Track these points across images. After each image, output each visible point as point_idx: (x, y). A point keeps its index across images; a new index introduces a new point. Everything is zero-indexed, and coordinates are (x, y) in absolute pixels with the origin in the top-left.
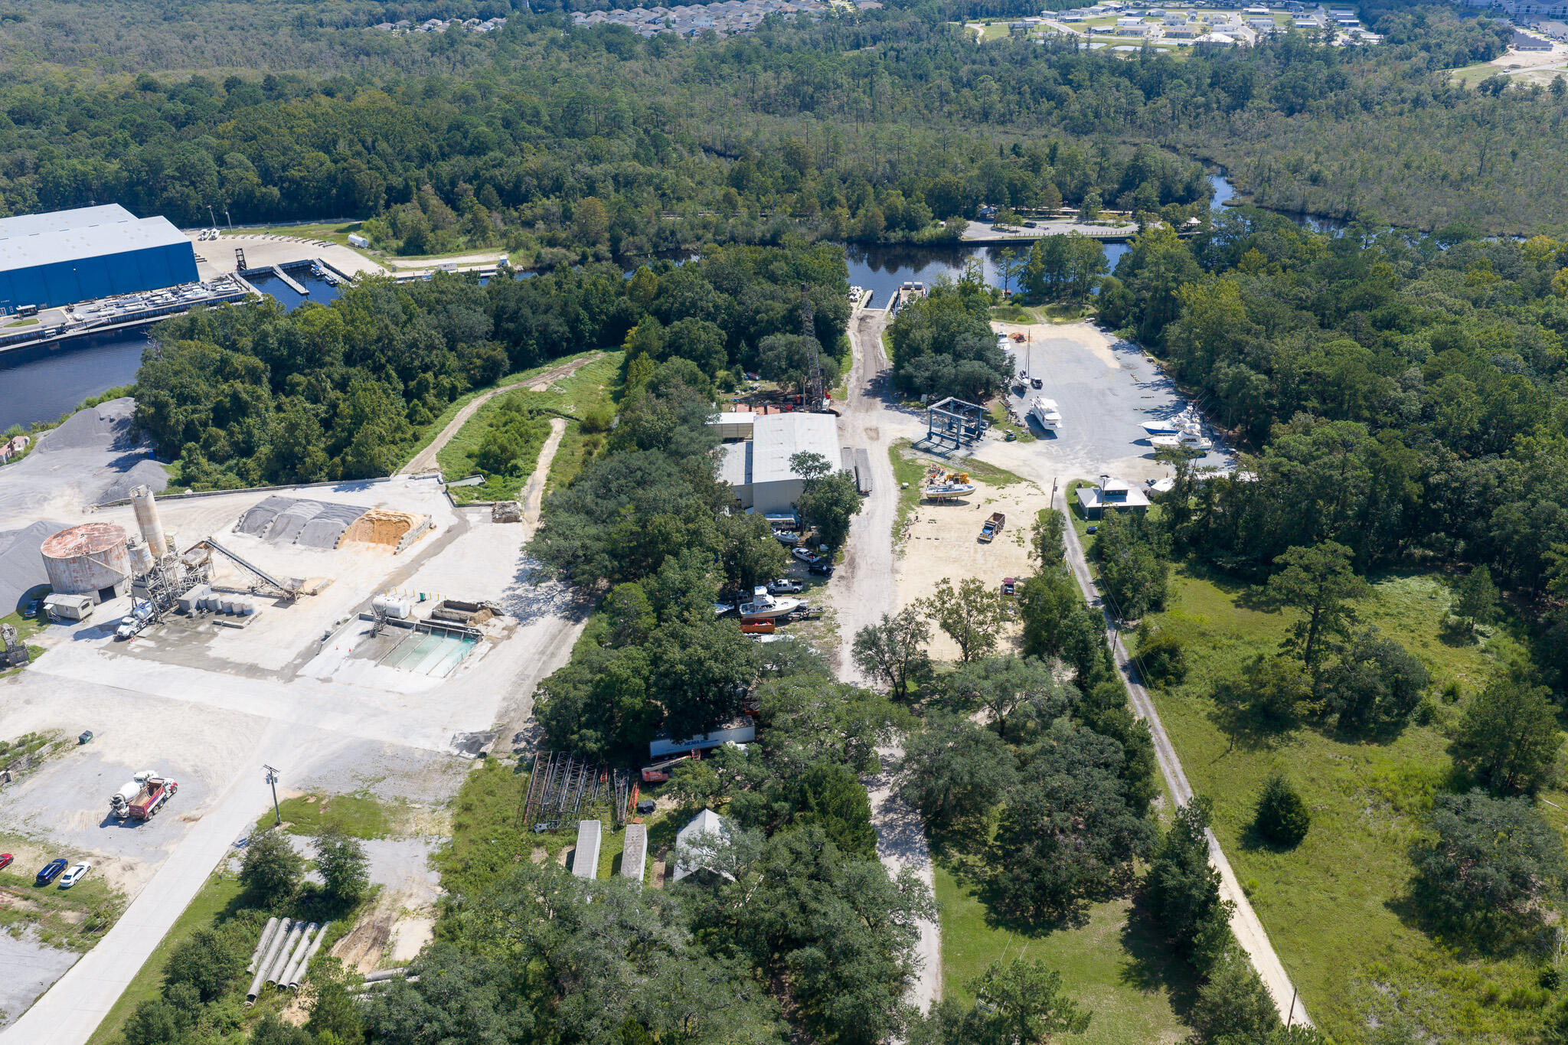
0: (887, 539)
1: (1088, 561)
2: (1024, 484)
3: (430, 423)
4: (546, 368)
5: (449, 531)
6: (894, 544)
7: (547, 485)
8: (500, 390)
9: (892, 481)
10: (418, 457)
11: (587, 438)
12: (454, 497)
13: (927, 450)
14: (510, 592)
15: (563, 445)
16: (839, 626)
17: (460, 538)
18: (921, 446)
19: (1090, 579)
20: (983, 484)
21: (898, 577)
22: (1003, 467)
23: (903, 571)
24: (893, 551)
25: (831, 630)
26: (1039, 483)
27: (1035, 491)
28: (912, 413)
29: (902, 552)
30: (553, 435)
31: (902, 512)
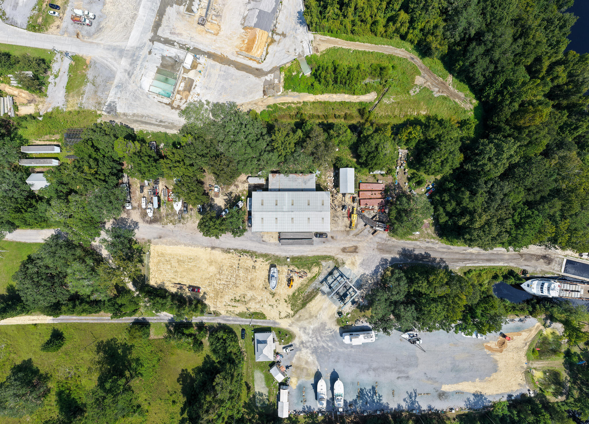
0: (240, 248)
1: (219, 324)
2: (292, 312)
3: (376, 35)
4: (450, 79)
5: (257, 69)
6: (235, 250)
7: (300, 103)
8: (418, 61)
9: (296, 254)
10: (333, 38)
11: (355, 112)
12: (288, 65)
13: (331, 273)
14: (205, 103)
15: (342, 103)
16: (173, 224)
17: (251, 76)
18: (335, 272)
19: (204, 321)
20: (291, 294)
21: (210, 249)
22: (308, 305)
23: (214, 251)
24: (230, 249)
25: (171, 221)
26: (292, 319)
27: (283, 315)
28: (376, 272)
29: (229, 252)
30: (355, 97)
31: (265, 256)
